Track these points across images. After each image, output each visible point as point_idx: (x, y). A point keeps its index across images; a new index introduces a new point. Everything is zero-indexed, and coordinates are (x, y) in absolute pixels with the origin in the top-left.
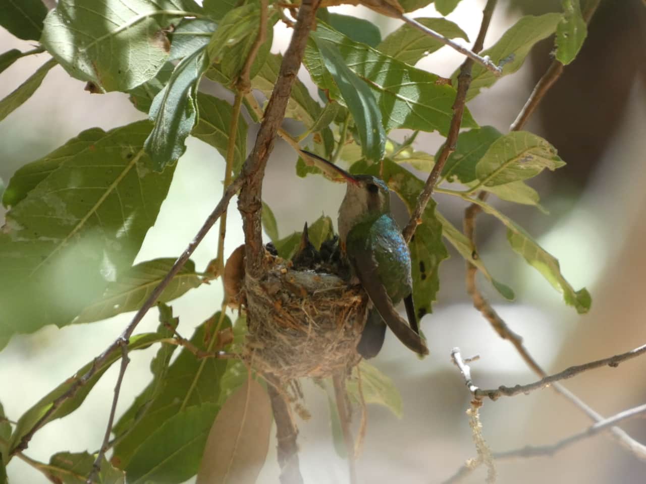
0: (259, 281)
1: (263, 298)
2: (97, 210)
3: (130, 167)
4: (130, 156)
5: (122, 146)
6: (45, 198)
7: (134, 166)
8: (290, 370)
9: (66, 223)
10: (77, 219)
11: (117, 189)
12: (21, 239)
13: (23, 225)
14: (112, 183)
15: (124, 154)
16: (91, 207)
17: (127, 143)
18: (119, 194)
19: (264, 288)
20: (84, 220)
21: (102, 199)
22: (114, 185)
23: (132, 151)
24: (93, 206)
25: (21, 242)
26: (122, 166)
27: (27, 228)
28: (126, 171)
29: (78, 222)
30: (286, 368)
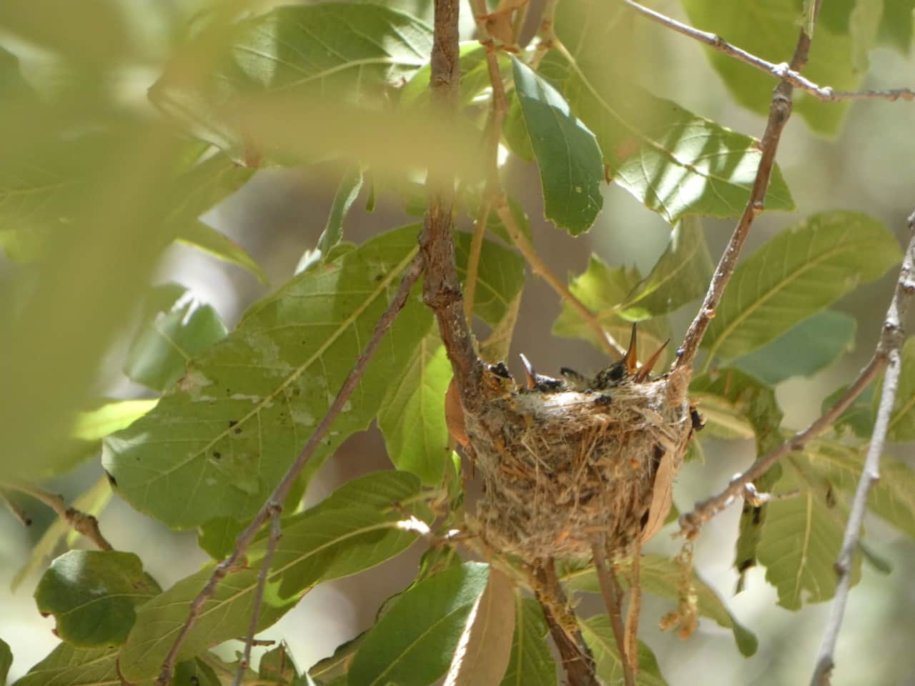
0: (479, 416)
1: (486, 442)
2: (324, 355)
3: (377, 292)
4: (380, 278)
5: (371, 264)
6: (251, 341)
7: (384, 291)
8: (531, 543)
9: (275, 374)
10: (292, 369)
11: (355, 325)
12: (205, 398)
13: (210, 378)
14: (349, 316)
15: (372, 275)
16: (315, 351)
17: (378, 259)
18: (357, 333)
19: (485, 427)
20: (302, 368)
21: (331, 340)
22: (351, 320)
23: (384, 271)
24: (317, 350)
25: (204, 402)
26: (368, 292)
27: (216, 383)
28: (372, 298)
29: (292, 373)
30: (525, 541)
